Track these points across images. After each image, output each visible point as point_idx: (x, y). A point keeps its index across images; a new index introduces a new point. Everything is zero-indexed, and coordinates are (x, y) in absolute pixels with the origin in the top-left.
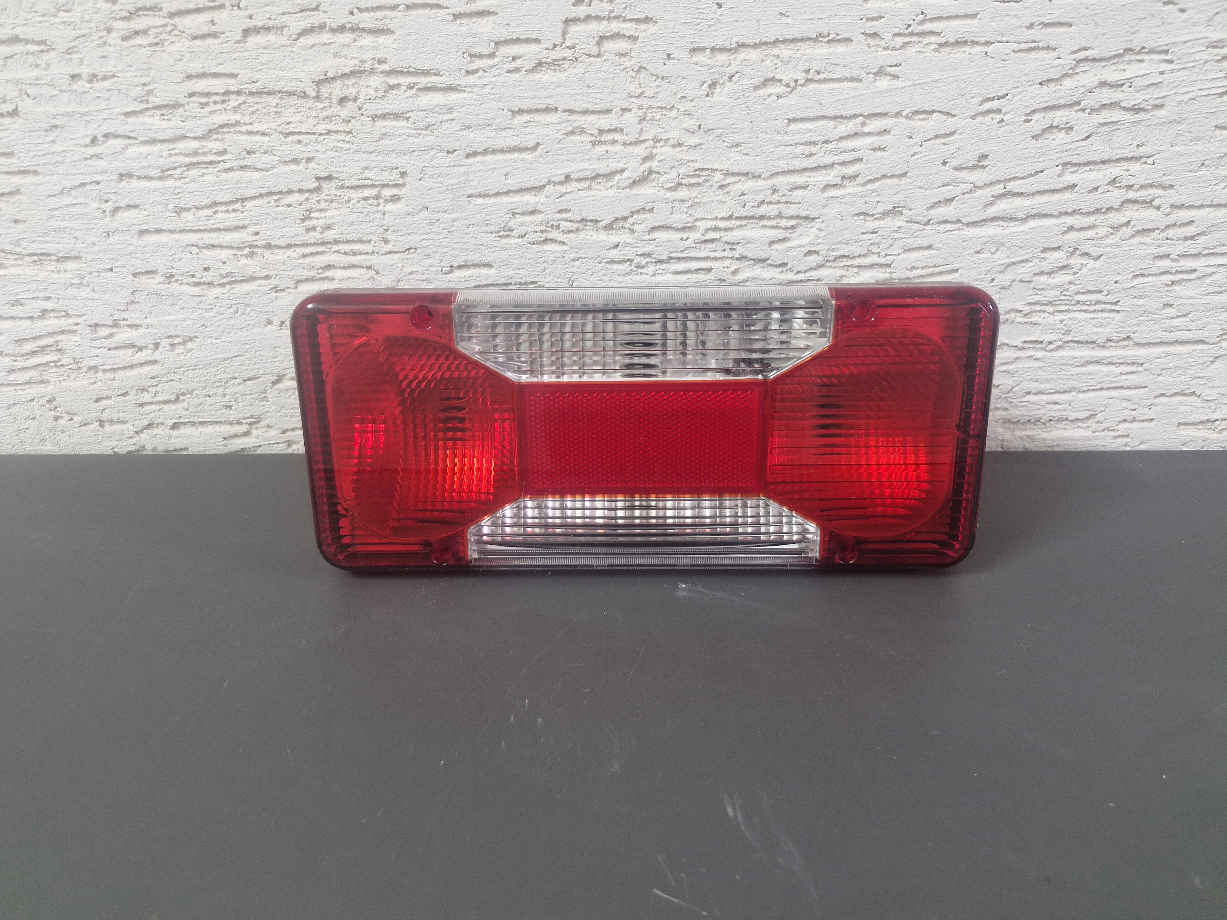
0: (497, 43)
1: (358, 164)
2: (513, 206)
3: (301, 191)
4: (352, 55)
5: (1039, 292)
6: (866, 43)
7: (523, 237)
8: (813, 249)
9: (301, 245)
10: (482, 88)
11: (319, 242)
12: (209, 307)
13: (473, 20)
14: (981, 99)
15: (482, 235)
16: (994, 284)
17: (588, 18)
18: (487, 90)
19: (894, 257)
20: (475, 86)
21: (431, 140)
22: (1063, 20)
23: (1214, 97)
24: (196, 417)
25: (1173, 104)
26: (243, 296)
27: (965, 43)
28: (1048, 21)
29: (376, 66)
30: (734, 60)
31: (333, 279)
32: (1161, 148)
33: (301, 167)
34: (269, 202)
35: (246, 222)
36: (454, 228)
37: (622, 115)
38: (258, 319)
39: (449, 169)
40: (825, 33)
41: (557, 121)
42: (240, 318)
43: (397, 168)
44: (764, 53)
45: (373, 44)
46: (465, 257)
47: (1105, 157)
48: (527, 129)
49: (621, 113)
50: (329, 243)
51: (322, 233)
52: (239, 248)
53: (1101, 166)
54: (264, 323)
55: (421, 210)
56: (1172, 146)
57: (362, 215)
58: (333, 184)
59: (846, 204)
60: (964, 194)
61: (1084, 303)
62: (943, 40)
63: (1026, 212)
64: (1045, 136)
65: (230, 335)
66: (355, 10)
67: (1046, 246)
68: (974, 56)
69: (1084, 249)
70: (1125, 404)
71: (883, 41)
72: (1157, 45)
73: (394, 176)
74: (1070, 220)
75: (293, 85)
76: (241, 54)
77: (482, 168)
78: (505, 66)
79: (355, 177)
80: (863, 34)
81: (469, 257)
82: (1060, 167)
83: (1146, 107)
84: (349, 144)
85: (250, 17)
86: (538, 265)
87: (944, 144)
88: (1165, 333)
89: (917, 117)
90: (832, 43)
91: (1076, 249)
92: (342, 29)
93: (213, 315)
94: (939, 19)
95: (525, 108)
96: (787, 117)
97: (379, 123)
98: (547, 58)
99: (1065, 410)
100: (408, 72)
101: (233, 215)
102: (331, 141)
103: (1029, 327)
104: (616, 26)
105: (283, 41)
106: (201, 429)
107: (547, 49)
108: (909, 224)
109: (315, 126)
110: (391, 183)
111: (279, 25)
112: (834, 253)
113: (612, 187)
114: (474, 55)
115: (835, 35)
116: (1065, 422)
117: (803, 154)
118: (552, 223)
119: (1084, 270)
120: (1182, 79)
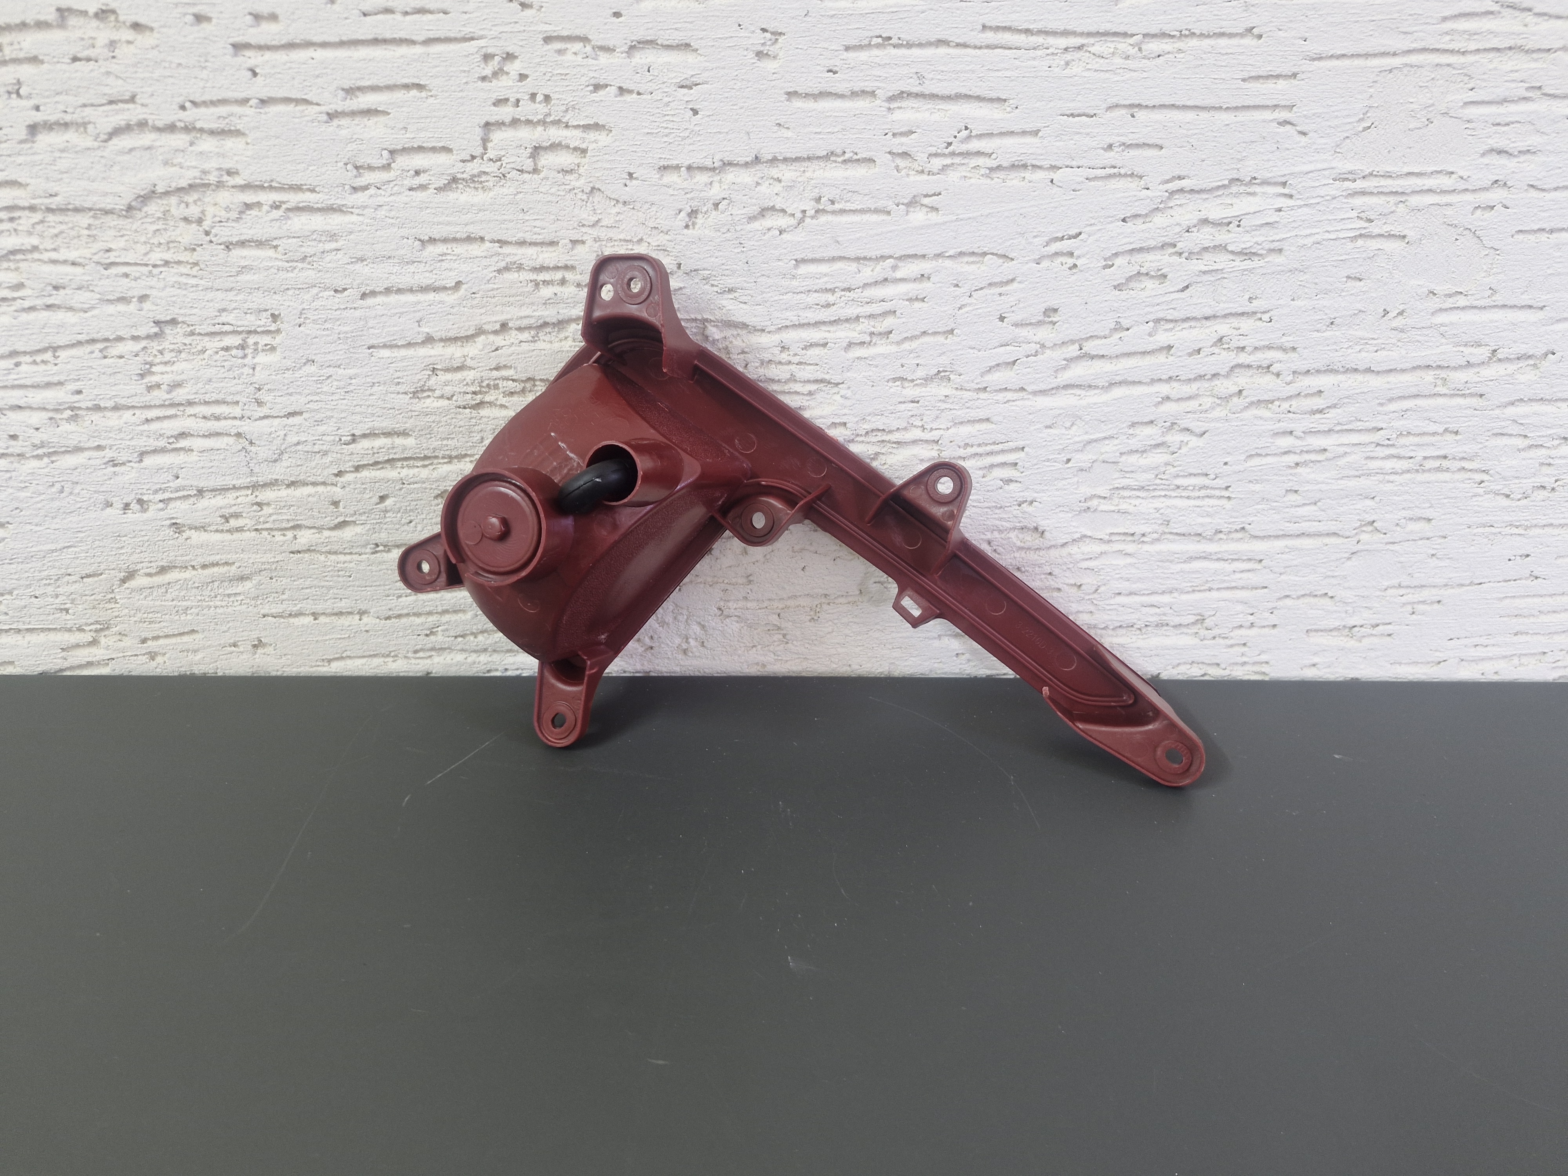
0: (392, 152)
1: (211, 304)
2: (432, 360)
3: (135, 338)
4: (188, 164)
5: (1128, 475)
6: (893, 165)
7: (448, 399)
8: (838, 421)
9: (141, 407)
10: (376, 209)
11: (166, 403)
12: (23, 485)
13: (357, 120)
14: (1046, 238)
15: (393, 396)
16: (1069, 465)
17: (515, 122)
18: (383, 213)
19: (942, 432)
20: (365, 207)
21: (310, 275)
22: (1150, 142)
23: (1344, 241)
24: (21, 623)
25: (1293, 249)
26: (68, 471)
27: (1025, 166)
28: (1131, 142)
29: (226, 178)
30: (720, 182)
31: (192, 450)
32: (1281, 302)
33: (133, 307)
34: (92, 352)
35: (62, 378)
36: (351, 388)
37: (572, 249)
38: (92, 500)
39: (338, 312)
40: (839, 151)
41: (483, 254)
42: (67, 500)
43: (266, 310)
44: (760, 175)
45: (217, 150)
46: (370, 425)
47: (1208, 312)
48: (443, 264)
49: (570, 246)
50: (183, 404)
51: (169, 392)
52: (56, 410)
53: (1204, 322)
54: (101, 506)
55: (305, 364)
56: (1293, 300)
57: (223, 370)
58: (180, 329)
59: (877, 366)
60: (1028, 356)
61: (1185, 488)
62: (994, 164)
63: (1107, 379)
64: (1132, 284)
65: (55, 521)
66: (188, 105)
67: (1135, 420)
68: (1035, 185)
69: (1184, 423)
70: (1239, 607)
71: (916, 164)
72: (1270, 175)
73: (264, 320)
74: (1164, 389)
75: (108, 201)
76: (29, 158)
77: (386, 312)
78: (405, 182)
79: (208, 321)
80: (890, 153)
81: (376, 424)
82: (1151, 324)
83: (1260, 252)
84: (195, 279)
85: (37, 108)
86: (472, 435)
87: (1000, 294)
88: (1288, 524)
89: (966, 259)
90: (850, 164)
91: (1173, 424)
92: (171, 128)
93: (29, 494)
94: (990, 135)
95: (437, 237)
96: (795, 258)
97: (237, 252)
98: (463, 173)
99: (1164, 614)
100: (271, 188)
101: (43, 367)
102: (171, 275)
103: (1116, 516)
104: (555, 134)
105: (89, 142)
106: (29, 637)
107: (463, 161)
108: (959, 393)
109: (146, 254)
110: (259, 330)
111: (80, 121)
112: (865, 426)
113: (566, 338)
114: (361, 167)
115: (851, 154)
116: (1166, 628)
117: (818, 305)
118: (487, 382)
119: (1184, 450)
120: (1303, 218)
